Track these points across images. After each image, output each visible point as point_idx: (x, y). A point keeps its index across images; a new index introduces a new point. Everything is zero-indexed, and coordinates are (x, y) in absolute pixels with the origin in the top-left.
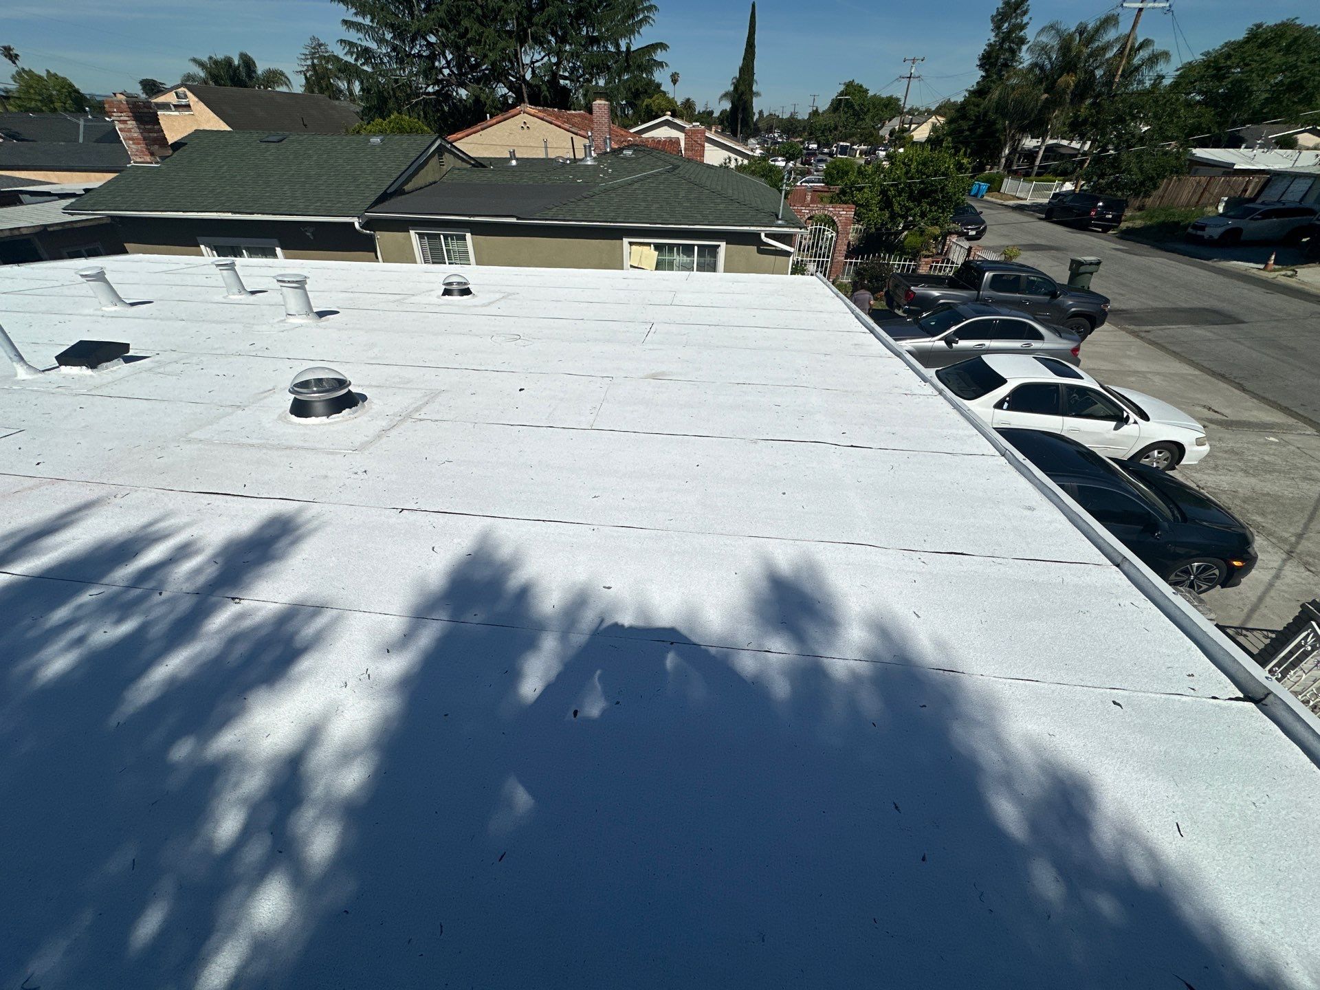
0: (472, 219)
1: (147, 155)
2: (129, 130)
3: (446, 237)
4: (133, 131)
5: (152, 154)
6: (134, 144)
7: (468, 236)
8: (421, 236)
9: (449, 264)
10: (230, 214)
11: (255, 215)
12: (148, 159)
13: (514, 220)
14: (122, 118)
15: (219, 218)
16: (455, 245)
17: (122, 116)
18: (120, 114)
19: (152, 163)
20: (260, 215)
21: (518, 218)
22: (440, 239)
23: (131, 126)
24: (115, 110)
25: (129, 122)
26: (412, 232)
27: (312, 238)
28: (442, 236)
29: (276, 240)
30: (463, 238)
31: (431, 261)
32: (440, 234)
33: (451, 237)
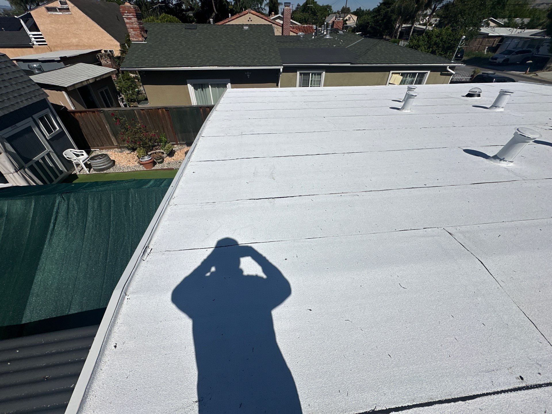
0: (331, 65)
1: (140, 37)
2: (132, 23)
3: (312, 75)
4: (134, 23)
5: (143, 36)
6: (134, 32)
7: (324, 73)
8: (301, 74)
9: (310, 86)
10: (217, 67)
11: (230, 67)
12: (141, 39)
13: (349, 65)
14: (129, 17)
15: (212, 69)
16: (316, 78)
17: (129, 15)
18: (128, 14)
19: (142, 41)
20: (232, 67)
21: (351, 64)
22: (309, 75)
23: (133, 21)
24: (126, 12)
25: (132, 19)
26: (298, 73)
27: (249, 77)
28: (311, 74)
29: (229, 80)
30: (320, 74)
31: (302, 86)
32: (310, 73)
33: (315, 74)
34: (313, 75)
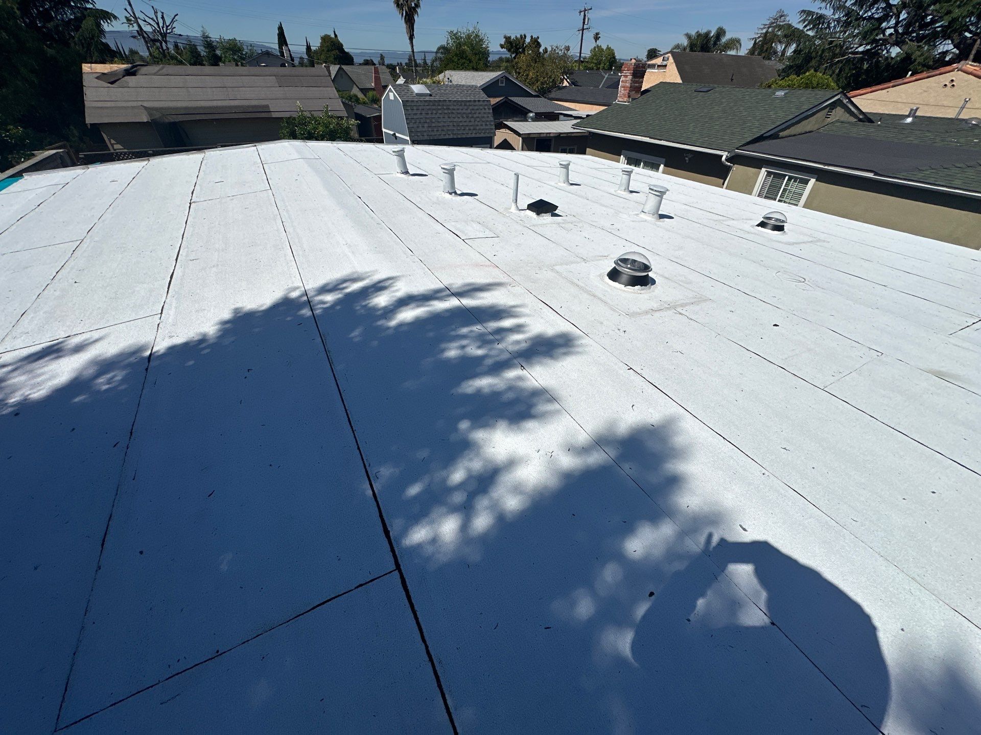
0: (826, 167)
3: (790, 179)
4: (628, 82)
5: (629, 97)
6: (624, 90)
7: (813, 181)
8: (769, 174)
9: (779, 201)
10: (648, 139)
11: (662, 141)
12: (626, 99)
13: (870, 175)
15: (641, 140)
16: (794, 186)
18: (627, 72)
19: (626, 102)
20: (664, 142)
21: (876, 174)
22: (784, 179)
24: (626, 69)
25: (628, 77)
26: (763, 170)
27: (687, 162)
28: (787, 177)
29: (664, 160)
30: (806, 182)
31: (764, 196)
32: (786, 175)
33: (796, 179)
34: (793, 180)
